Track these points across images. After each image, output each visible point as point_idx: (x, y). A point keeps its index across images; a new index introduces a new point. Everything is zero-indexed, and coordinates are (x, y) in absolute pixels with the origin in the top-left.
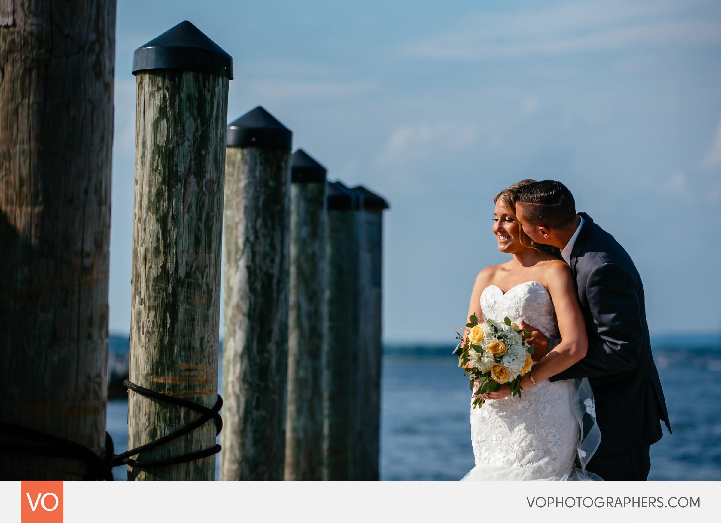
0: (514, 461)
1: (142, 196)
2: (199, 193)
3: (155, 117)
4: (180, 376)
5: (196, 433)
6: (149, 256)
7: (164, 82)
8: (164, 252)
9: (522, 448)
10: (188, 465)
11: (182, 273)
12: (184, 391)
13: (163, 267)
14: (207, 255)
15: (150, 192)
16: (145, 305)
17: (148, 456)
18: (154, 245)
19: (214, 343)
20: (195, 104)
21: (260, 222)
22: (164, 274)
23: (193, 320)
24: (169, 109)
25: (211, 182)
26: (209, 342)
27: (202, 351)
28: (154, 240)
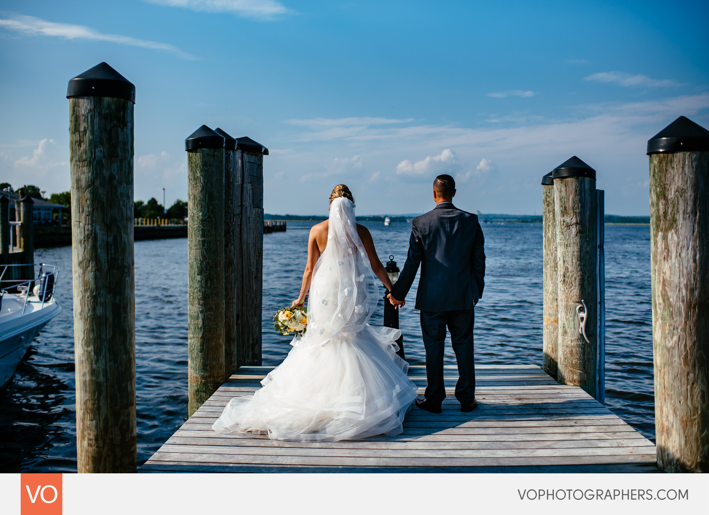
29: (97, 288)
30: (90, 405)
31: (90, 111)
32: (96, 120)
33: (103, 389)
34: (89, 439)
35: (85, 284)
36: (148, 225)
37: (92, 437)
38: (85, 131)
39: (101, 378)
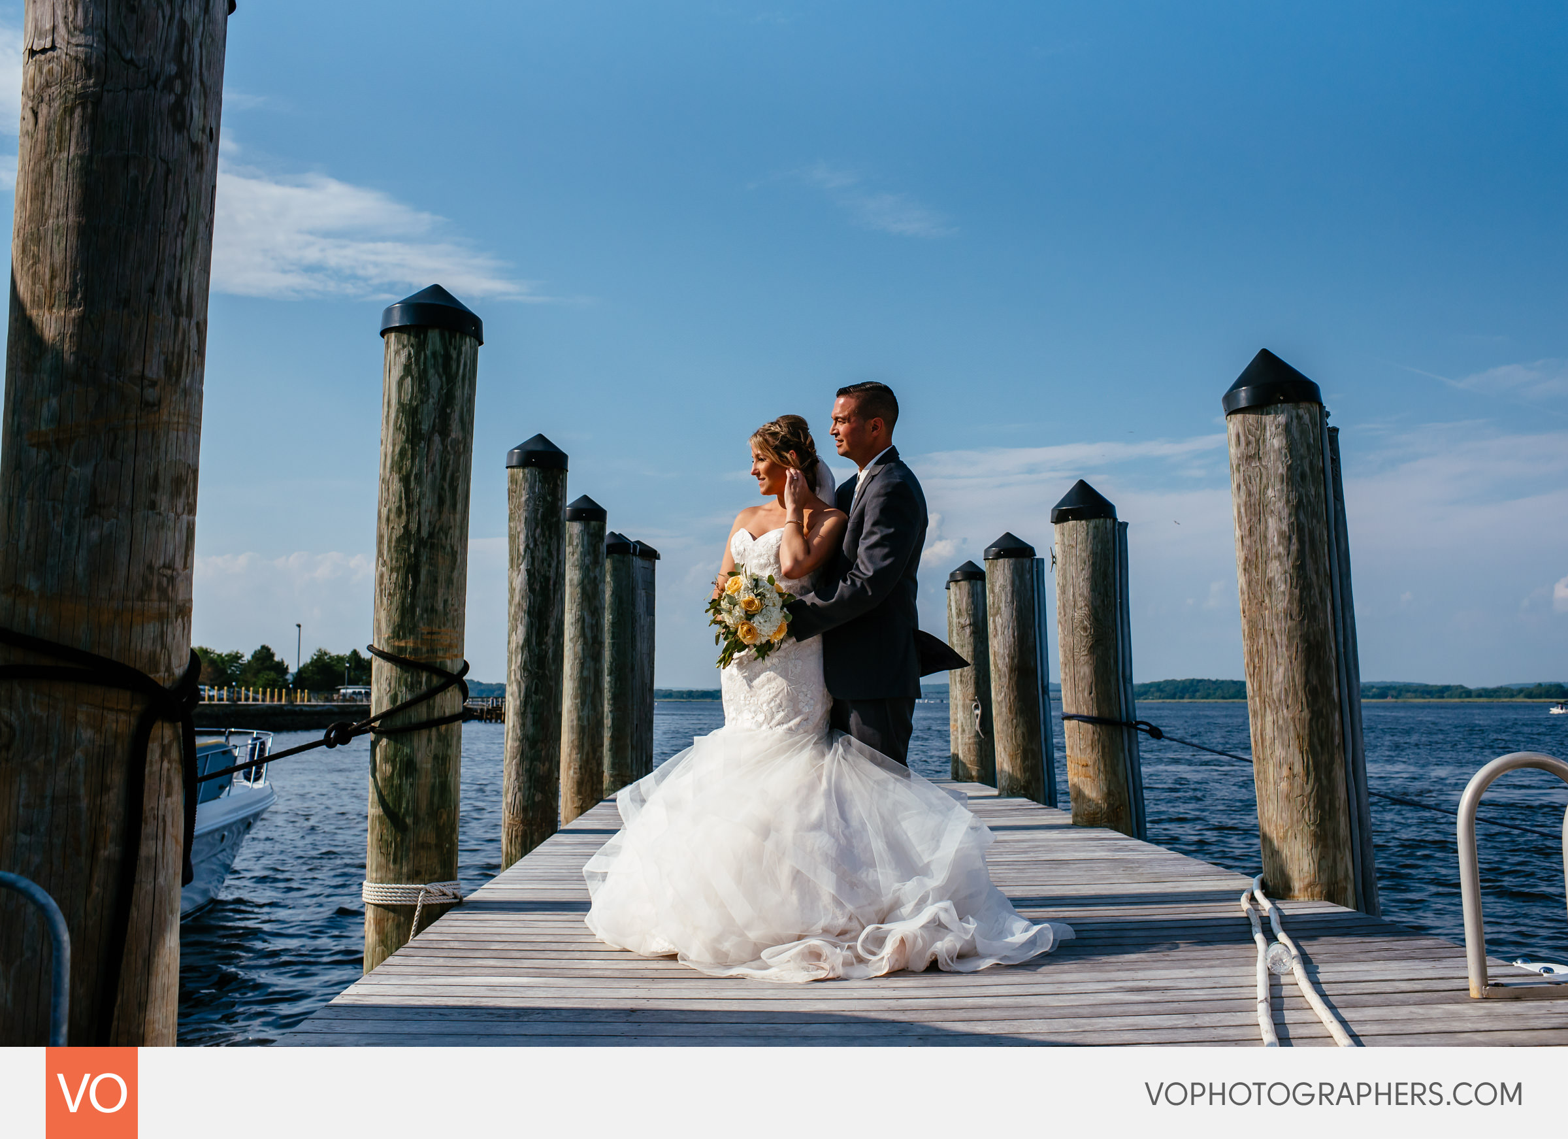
0: (763, 723)
1: (386, 456)
2: (443, 452)
3: (400, 375)
4: (422, 639)
5: (438, 698)
6: (392, 516)
7: (409, 340)
8: (407, 512)
9: (771, 708)
10: (430, 732)
11: (424, 533)
12: (426, 655)
13: (406, 527)
14: (452, 515)
15: (393, 451)
16: (387, 566)
17: (389, 722)
18: (397, 504)
19: (459, 606)
20: (440, 361)
21: (538, 531)
22: (406, 534)
23: (436, 581)
24: (413, 366)
25: (456, 442)
26: (453, 605)
27: (446, 614)
28: (397, 499)
29: (584, 657)
30: (576, 743)
31: (581, 531)
32: (586, 538)
33: (587, 730)
34: (575, 769)
35: (575, 654)
36: (268, 702)
37: (577, 766)
38: (577, 545)
39: (585, 723)
